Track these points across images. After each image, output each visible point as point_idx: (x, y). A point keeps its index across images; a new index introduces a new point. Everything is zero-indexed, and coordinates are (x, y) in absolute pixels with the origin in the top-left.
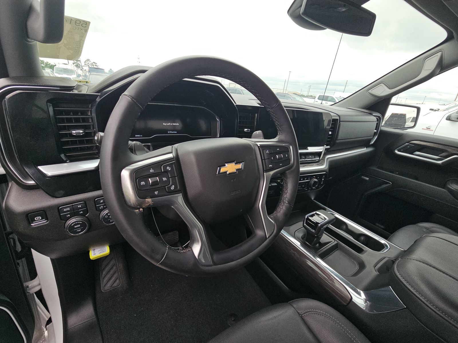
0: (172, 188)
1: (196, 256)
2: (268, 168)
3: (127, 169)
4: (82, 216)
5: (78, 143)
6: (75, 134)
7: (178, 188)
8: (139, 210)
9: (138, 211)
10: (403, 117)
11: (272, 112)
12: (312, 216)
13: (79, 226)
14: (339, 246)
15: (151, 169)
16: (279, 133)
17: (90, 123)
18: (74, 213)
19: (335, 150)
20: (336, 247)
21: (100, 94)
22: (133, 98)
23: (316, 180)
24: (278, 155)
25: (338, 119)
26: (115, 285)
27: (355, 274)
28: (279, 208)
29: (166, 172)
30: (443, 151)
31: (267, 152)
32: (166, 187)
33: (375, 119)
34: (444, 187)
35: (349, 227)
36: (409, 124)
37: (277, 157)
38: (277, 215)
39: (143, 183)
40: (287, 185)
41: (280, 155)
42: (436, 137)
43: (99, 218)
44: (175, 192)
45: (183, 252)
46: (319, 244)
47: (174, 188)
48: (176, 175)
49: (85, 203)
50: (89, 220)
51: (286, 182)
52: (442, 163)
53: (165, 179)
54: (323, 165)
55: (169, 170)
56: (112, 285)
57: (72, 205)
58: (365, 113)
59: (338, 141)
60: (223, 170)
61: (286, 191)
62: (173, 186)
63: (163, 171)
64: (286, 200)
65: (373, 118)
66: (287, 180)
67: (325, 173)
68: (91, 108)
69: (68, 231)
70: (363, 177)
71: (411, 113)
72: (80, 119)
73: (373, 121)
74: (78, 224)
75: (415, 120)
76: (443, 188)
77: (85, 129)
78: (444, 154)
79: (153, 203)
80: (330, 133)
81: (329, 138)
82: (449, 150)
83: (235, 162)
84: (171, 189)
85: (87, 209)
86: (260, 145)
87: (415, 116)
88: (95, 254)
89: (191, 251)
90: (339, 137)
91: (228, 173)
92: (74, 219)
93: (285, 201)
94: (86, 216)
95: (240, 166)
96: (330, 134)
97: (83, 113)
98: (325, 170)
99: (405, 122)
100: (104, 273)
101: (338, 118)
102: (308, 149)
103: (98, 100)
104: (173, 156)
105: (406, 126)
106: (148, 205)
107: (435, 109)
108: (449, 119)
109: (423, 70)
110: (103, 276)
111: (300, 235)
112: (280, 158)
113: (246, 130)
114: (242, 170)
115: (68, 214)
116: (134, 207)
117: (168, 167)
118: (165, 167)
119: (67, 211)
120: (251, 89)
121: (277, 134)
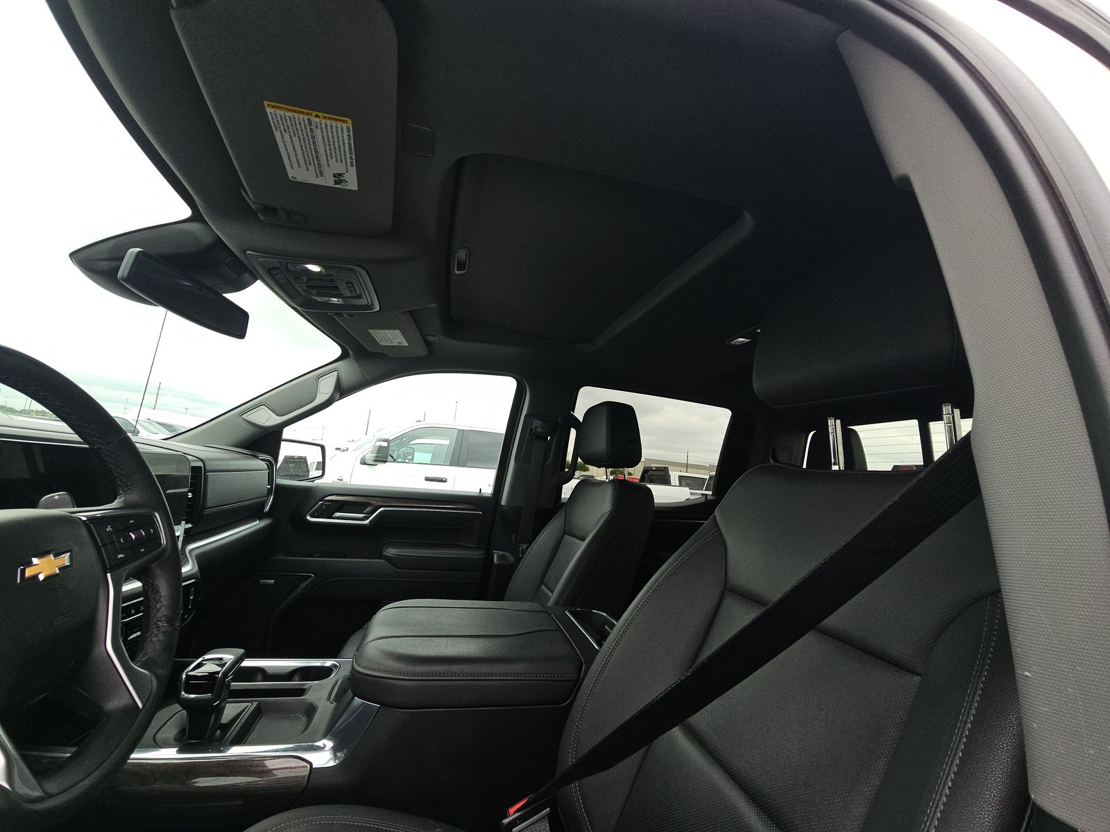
2: (115, 563)
10: (302, 461)
14: (262, 707)
19: (201, 532)
20: (258, 713)
24: (134, 532)
25: (201, 467)
27: (306, 728)
28: (149, 643)
30: (366, 505)
31: (108, 530)
33: (263, 465)
34: (380, 556)
35: (269, 671)
36: (314, 473)
37: (133, 536)
41: (137, 532)
42: (354, 487)
46: (221, 729)
52: (370, 522)
54: (185, 564)
58: (244, 455)
59: (207, 511)
60: (30, 572)
64: (162, 621)
65: (259, 464)
67: (194, 580)
70: (262, 581)
71: (313, 456)
73: (260, 468)
75: (322, 466)
76: (380, 558)
78: (368, 509)
80: (190, 495)
81: (188, 507)
82: (373, 502)
86: (86, 518)
87: (321, 460)
90: (208, 505)
91: (41, 577)
93: (160, 624)
95: (65, 559)
96: (189, 497)
98: (194, 574)
99: (308, 471)
101: (200, 464)
105: (310, 477)
107: (342, 448)
108: (364, 463)
109: (318, 393)
112: (139, 539)
114: (69, 568)
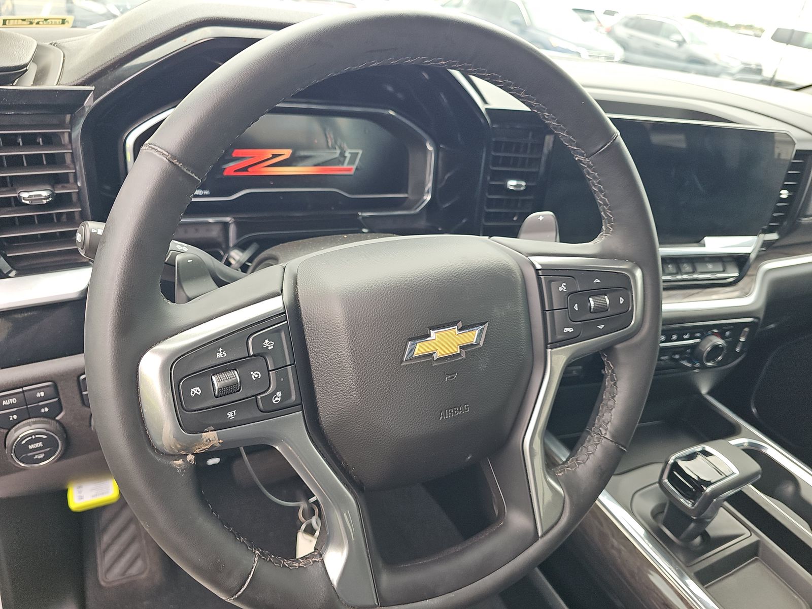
0: (277, 399)
1: (331, 578)
2: (559, 337)
3: (155, 352)
4: (46, 419)
5: (36, 221)
6: (28, 202)
7: (294, 397)
8: (185, 460)
9: (180, 462)
11: (589, 166)
12: (691, 457)
13: (40, 444)
14: (761, 549)
15: (220, 350)
16: (607, 228)
17: (68, 168)
18: (28, 412)
19: (793, 245)
20: (752, 552)
21: (93, 88)
22: (174, 157)
23: (720, 342)
24: (597, 298)
26: (134, 570)
28: (584, 450)
29: (261, 354)
31: (561, 289)
32: (259, 397)
35: (804, 492)
37: (592, 303)
38: (574, 472)
39: (196, 391)
40: (615, 384)
41: (599, 299)
43: (90, 425)
44: (284, 409)
45: (299, 567)
46: (703, 538)
47: (279, 399)
48: (288, 364)
49: (55, 386)
50: (64, 429)
51: (612, 375)
53: (256, 376)
54: (746, 294)
55: (270, 348)
56: (125, 572)
57: (21, 390)
59: (805, 221)
60: (421, 348)
61: (610, 403)
62: (279, 394)
63: (251, 353)
64: (606, 430)
66: (615, 370)
67: (751, 320)
68: (72, 124)
69: (14, 457)
72: (42, 157)
74: (37, 440)
77: (53, 186)
79: (221, 441)
80: (784, 194)
81: (779, 209)
83: (460, 324)
84: (274, 401)
85: (59, 399)
86: (541, 265)
88: (81, 498)
89: (320, 565)
91: (436, 356)
92: (28, 427)
93: (603, 432)
94: (57, 418)
95: (471, 336)
96: (782, 196)
97: (50, 140)
98: (753, 311)
100: (106, 538)
102: (704, 245)
103: (89, 103)
104: (281, 305)
106: (208, 447)
110: (103, 546)
111: (648, 505)
112: (600, 309)
113: (512, 184)
114: (478, 347)
115: (12, 414)
116: (172, 453)
117: (267, 341)
118: (258, 342)
119: (11, 406)
120: (528, 98)
121: (599, 230)
